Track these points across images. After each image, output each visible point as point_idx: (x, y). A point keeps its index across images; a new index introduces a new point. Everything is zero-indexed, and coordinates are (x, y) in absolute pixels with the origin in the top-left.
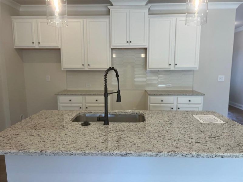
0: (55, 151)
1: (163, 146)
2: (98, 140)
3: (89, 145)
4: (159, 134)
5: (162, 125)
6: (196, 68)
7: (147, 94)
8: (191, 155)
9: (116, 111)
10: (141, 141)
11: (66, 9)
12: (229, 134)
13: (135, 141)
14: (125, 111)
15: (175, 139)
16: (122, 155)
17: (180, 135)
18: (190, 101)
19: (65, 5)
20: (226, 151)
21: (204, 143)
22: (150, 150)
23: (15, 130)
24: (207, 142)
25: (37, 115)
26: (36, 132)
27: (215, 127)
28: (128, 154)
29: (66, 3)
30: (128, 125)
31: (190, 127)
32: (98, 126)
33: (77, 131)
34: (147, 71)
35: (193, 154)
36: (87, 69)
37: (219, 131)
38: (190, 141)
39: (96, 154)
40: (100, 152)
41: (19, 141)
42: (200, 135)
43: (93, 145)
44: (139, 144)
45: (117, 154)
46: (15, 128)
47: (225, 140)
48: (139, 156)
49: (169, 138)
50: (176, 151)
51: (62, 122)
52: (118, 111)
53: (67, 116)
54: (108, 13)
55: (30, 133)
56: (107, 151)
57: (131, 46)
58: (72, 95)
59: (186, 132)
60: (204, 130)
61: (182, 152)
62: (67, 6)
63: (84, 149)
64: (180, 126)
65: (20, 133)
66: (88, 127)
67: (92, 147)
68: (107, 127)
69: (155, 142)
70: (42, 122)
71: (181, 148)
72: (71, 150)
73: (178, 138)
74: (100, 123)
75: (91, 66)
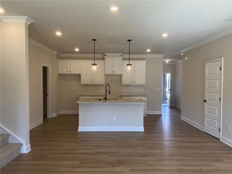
6: (144, 84)
34: (122, 85)
57: (114, 74)
75: (95, 83)
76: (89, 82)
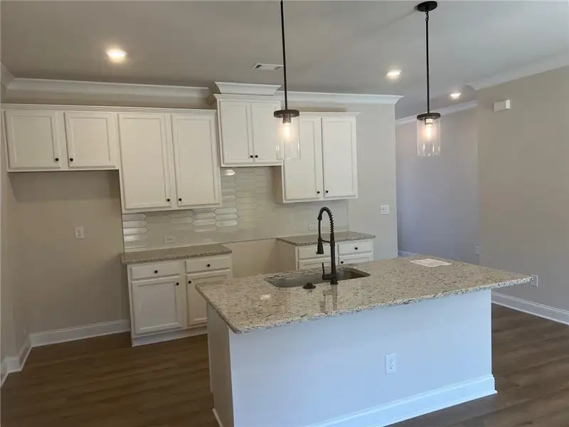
16: (405, 303)
18: (356, 249)
57: (257, 163)
58: (160, 260)
68: (335, 288)
75: (184, 202)
76: (159, 203)
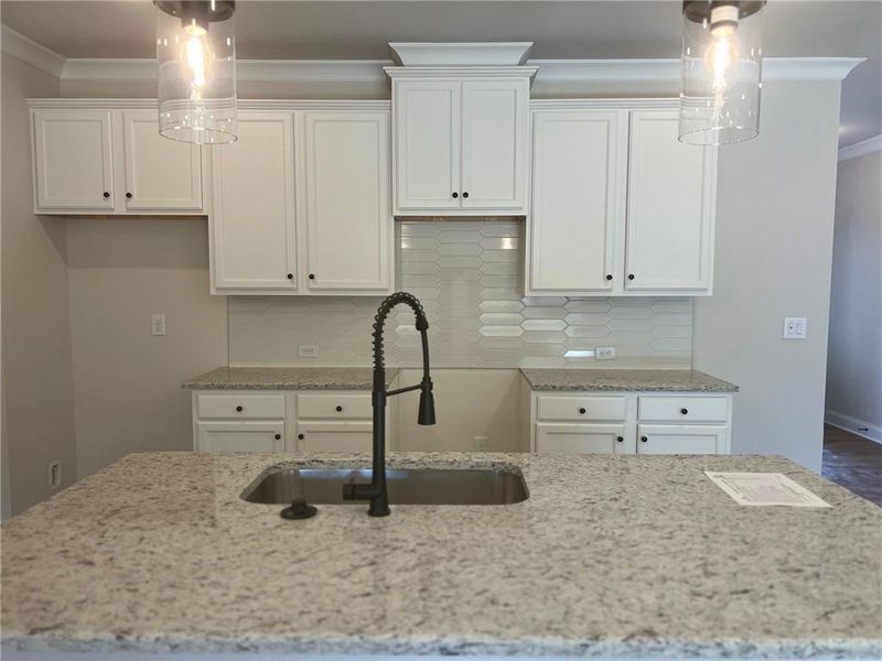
0: (176, 635)
1: (606, 609)
2: (346, 584)
3: (313, 608)
4: (587, 554)
5: (595, 518)
6: (705, 290)
7: (525, 384)
8: (719, 651)
9: (414, 456)
10: (519, 586)
11: (235, 74)
12: (851, 556)
13: (494, 588)
14: (452, 456)
15: (651, 575)
17: (667, 559)
18: (684, 412)
19: (231, 63)
20: (849, 630)
21: (762, 594)
22: (554, 626)
23: (19, 537)
24: (773, 591)
25: (112, 475)
26: (103, 548)
27: (795, 524)
28: (471, 645)
29: (231, 55)
30: (465, 514)
31: (702, 525)
32: (344, 522)
33: (263, 540)
34: (525, 300)
35: (726, 645)
36: (303, 291)
37: (815, 542)
38: (709, 584)
39: (340, 645)
40: (356, 638)
41: (33, 590)
42: (744, 560)
43: (330, 608)
44: (512, 600)
45: (424, 645)
46: (21, 532)
47: (842, 579)
48: (513, 652)
49: (626, 572)
50: (657, 630)
51: (206, 503)
52: (422, 454)
53: (225, 477)
54: (385, 90)
55: (80, 552)
56: (386, 632)
57: (467, 209)
58: (248, 387)
59: (689, 545)
60: (756, 539)
61: (681, 638)
62: (238, 65)
63: (295, 625)
64: (661, 520)
65: (39, 551)
66: (308, 526)
67: (322, 615)
68: (381, 524)
69: (571, 591)
70: (130, 502)
71: (675, 620)
72: (242, 626)
73: (661, 571)
74: (353, 507)
75: (319, 282)
